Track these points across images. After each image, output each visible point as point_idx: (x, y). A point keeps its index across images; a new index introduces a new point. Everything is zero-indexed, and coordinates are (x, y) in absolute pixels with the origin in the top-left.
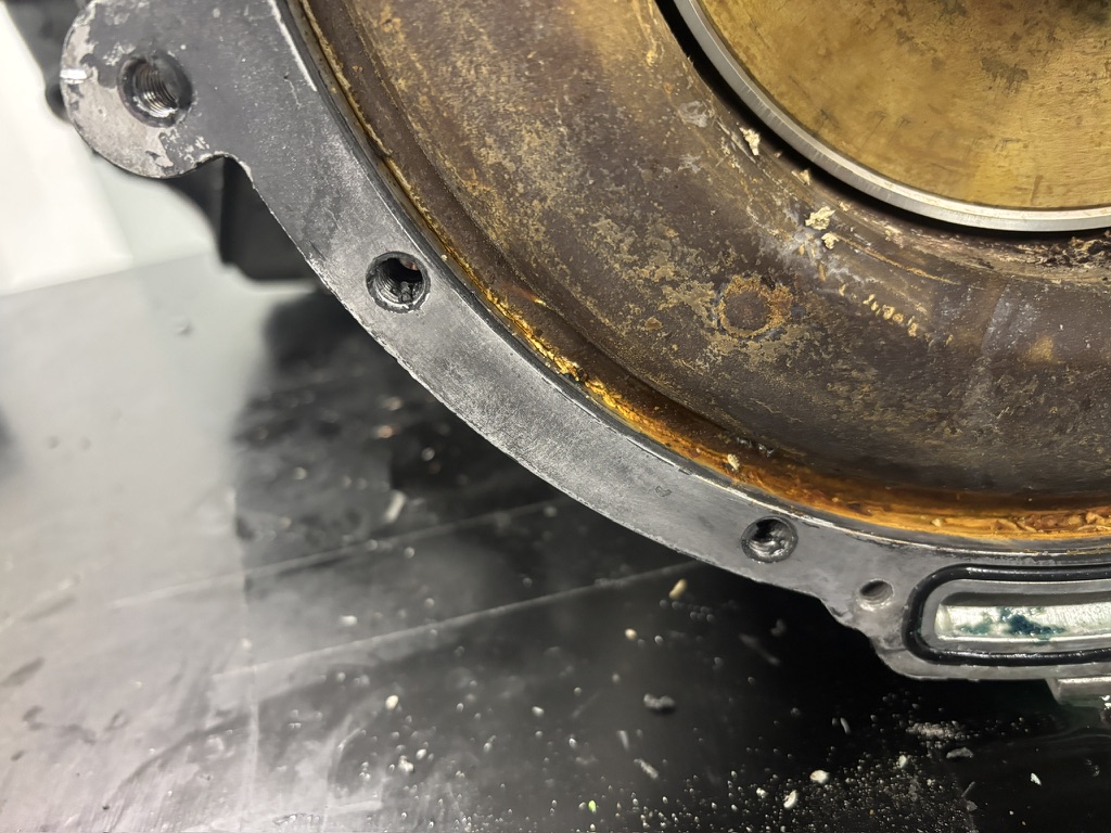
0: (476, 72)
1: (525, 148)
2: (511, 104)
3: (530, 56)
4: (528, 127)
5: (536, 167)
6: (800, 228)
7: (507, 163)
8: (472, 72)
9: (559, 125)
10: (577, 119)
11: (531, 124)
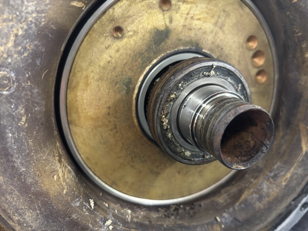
0: (13, 199)
1: (27, 216)
2: (23, 206)
3: (29, 195)
4: (28, 212)
5: (30, 220)
6: (103, 226)
7: (21, 220)
8: (12, 199)
9: (37, 211)
10: (43, 209)
11: (29, 211)
